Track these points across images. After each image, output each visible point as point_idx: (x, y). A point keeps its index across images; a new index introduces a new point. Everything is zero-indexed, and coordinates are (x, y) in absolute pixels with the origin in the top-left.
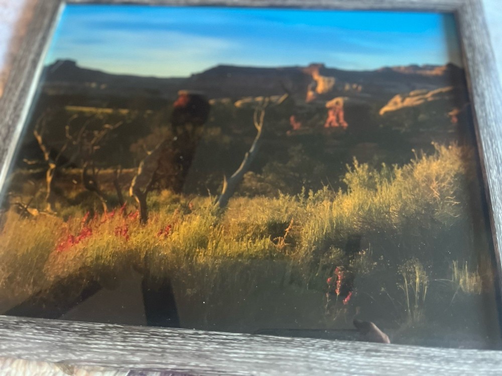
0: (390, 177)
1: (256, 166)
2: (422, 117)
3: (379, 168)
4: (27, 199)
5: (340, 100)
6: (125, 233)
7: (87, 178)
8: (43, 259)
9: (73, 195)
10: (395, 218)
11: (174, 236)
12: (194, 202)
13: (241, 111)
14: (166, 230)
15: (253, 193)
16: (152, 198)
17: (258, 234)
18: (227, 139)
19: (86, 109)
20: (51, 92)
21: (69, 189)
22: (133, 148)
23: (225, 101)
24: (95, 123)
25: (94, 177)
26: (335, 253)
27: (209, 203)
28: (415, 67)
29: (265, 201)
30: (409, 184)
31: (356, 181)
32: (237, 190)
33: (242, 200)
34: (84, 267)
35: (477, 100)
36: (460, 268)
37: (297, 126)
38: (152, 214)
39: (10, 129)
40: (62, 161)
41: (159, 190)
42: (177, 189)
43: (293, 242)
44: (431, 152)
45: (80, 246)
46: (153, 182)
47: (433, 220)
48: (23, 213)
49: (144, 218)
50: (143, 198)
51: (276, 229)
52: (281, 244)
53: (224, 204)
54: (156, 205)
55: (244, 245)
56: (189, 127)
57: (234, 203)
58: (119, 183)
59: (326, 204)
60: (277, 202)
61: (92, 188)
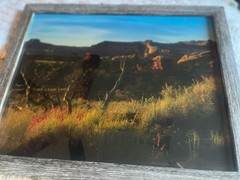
0: (182, 92)
1: (121, 87)
2: (197, 64)
3: (177, 88)
4: (17, 102)
6: (62, 118)
7: (44, 93)
8: (24, 130)
9: (38, 100)
10: (184, 111)
11: (84, 119)
12: (93, 103)
13: (114, 62)
14: (80, 116)
15: (120, 100)
16: (74, 102)
17: (122, 118)
19: (44, 62)
20: (28, 54)
21: (36, 98)
22: (65, 79)
23: (107, 57)
24: (48, 68)
25: (47, 92)
26: (157, 127)
27: (100, 104)
28: (194, 42)
29: (125, 103)
30: (191, 95)
31: (166, 94)
32: (112, 98)
33: (115, 103)
34: (43, 134)
35: (222, 57)
36: (214, 133)
37: (140, 69)
38: (74, 109)
39: (10, 71)
40: (33, 86)
41: (77, 98)
42: (85, 98)
43: (137, 122)
44: (201, 80)
45: (41, 123)
46: (74, 95)
47: (202, 112)
48: (16, 109)
49: (70, 111)
50: (70, 102)
51: (130, 116)
52: (133, 122)
53: (106, 105)
54: (76, 105)
55: (116, 123)
56: (91, 69)
57: (111, 104)
58: (59, 95)
59: (153, 104)
60: (131, 104)
61: (47, 97)
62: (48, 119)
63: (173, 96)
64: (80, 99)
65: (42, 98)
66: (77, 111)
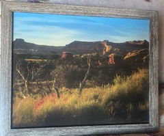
0: (126, 80)
1: (89, 78)
2: (136, 60)
3: (123, 77)
5: (113, 54)
6: (53, 101)
7: (39, 85)
8: (31, 111)
9: (35, 91)
11: (68, 101)
12: (73, 90)
14: (65, 100)
15: (89, 87)
16: (60, 90)
17: (91, 99)
18: (80, 69)
19: (33, 60)
21: (34, 89)
22: (51, 74)
23: (78, 55)
25: (41, 84)
26: (111, 102)
27: (77, 90)
28: (135, 41)
29: (92, 89)
30: (130, 82)
31: (117, 81)
32: (84, 86)
33: (86, 89)
34: (44, 112)
36: (141, 104)
37: (100, 64)
40: (29, 79)
41: (62, 87)
42: (67, 87)
43: (100, 100)
44: (137, 71)
45: (41, 106)
46: (59, 85)
48: (21, 98)
49: (59, 96)
50: (57, 90)
51: (96, 97)
52: (97, 101)
53: (81, 91)
54: (62, 92)
55: (87, 103)
56: (68, 66)
57: (84, 90)
58: (49, 86)
59: (109, 89)
60: (96, 89)
61: (41, 88)
62: (45, 103)
63: (120, 83)
64: (64, 88)
65: (38, 89)
66: (64, 96)
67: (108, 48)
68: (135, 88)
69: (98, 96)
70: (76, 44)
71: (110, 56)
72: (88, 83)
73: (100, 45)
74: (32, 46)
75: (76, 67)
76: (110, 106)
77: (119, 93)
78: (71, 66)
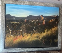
2: (53, 23)
3: (48, 29)
4: (8, 35)
5: (44, 21)
6: (21, 38)
8: (12, 42)
9: (14, 34)
10: (49, 35)
11: (27, 38)
15: (35, 33)
18: (31, 26)
19: (13, 22)
22: (20, 28)
23: (31, 21)
24: (15, 25)
25: (16, 32)
26: (43, 39)
27: (30, 34)
29: (36, 34)
30: (51, 31)
32: (33, 33)
33: (34, 34)
34: (17, 42)
36: (55, 40)
37: (39, 24)
38: (24, 36)
43: (39, 38)
44: (54, 27)
45: (16, 40)
47: (53, 35)
49: (23, 36)
51: (37, 37)
52: (38, 38)
53: (32, 34)
55: (34, 39)
57: (33, 34)
58: (19, 32)
59: (43, 34)
60: (38, 34)
61: (16, 33)
62: (18, 39)
63: (47, 32)
64: (25, 33)
65: (15, 33)
66: (25, 36)
67: (43, 18)
68: (53, 34)
69: (38, 36)
70: (30, 16)
71: (43, 21)
72: (34, 31)
73: (39, 17)
74: (13, 17)
75: (30, 25)
76: (43, 41)
77: (47, 35)
78: (28, 25)
